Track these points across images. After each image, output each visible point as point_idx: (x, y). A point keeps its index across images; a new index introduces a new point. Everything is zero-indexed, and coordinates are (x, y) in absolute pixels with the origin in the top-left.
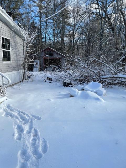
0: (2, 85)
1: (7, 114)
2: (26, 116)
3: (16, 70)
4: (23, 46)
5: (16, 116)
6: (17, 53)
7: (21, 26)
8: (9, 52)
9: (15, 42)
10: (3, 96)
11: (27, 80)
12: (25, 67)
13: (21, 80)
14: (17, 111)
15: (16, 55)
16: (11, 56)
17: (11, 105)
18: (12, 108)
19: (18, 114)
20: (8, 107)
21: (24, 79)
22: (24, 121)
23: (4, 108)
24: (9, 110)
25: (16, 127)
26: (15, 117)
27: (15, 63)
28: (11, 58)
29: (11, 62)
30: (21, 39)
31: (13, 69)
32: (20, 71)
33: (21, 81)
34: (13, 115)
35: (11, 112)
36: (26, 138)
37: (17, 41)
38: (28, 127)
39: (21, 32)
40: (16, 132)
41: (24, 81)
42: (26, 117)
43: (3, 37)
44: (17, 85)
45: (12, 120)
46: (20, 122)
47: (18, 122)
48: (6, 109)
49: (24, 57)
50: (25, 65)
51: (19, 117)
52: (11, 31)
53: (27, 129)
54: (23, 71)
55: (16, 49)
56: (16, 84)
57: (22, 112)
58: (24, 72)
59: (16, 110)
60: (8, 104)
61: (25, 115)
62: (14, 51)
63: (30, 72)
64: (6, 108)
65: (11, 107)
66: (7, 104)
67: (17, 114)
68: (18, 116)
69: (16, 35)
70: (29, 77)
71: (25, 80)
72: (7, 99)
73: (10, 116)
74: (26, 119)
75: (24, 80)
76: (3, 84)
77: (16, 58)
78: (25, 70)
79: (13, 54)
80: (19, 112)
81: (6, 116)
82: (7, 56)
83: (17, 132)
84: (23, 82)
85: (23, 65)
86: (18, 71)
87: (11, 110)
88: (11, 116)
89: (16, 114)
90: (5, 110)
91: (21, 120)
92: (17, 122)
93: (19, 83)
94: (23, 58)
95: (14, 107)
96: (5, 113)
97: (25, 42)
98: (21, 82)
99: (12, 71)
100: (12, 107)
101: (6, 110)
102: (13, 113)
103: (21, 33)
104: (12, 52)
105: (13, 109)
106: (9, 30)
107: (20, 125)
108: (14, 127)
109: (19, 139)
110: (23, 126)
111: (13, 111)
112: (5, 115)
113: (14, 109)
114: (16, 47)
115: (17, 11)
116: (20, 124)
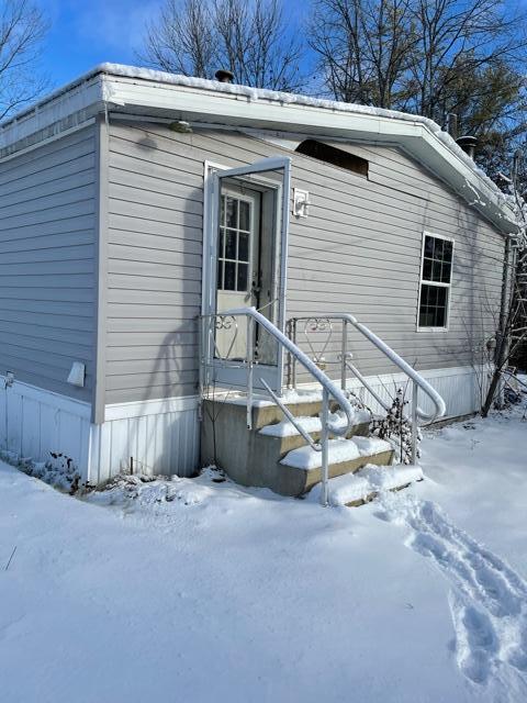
0: (411, 420)
1: (423, 544)
2: (507, 577)
3: (462, 365)
4: (505, 266)
5: (461, 563)
6: (477, 293)
7: (507, 183)
8: (444, 291)
9: (472, 250)
10: (408, 461)
11: (503, 412)
12: (502, 353)
13: (478, 409)
14: (465, 540)
15: (472, 303)
16: (450, 305)
17: (439, 509)
18: (443, 521)
19: (468, 557)
20: (427, 511)
21: (492, 405)
22: (495, 601)
23: (409, 515)
24: (429, 527)
25: (462, 614)
26: (454, 567)
27: (464, 335)
28: (450, 313)
29: (446, 330)
30: (498, 237)
31: (450, 356)
32: (476, 367)
33: (475, 413)
34: (445, 554)
35: (437, 537)
36: (509, 685)
37: (480, 244)
38: (519, 637)
39: (506, 209)
40: (462, 636)
41: (488, 414)
42: (508, 585)
43: (429, 234)
44: (461, 424)
45: (444, 575)
46: (479, 596)
47: (471, 593)
48: (420, 522)
49: (502, 310)
50: (501, 344)
51: (473, 574)
52: (463, 210)
53: (514, 645)
54: (490, 368)
55: (470, 278)
56: (457, 419)
57: (485, 556)
58: (497, 376)
59: (459, 534)
60: (427, 503)
61: (502, 575)
62: (463, 284)
63: (519, 376)
64: (416, 515)
65: (438, 517)
66: (422, 501)
67: (464, 557)
68: (468, 563)
69: (482, 223)
70: (513, 399)
71: (497, 407)
72: (424, 477)
73: (433, 557)
74: (507, 592)
75: (491, 411)
76: (416, 415)
77: (467, 314)
78: (499, 363)
79: (457, 298)
80: (474, 549)
81: (419, 551)
82: (433, 308)
83: (466, 642)
84: (485, 416)
85: (494, 345)
86: (470, 370)
87: (438, 532)
88: (438, 555)
89: (460, 555)
90: (413, 523)
91: (481, 587)
92: (466, 593)
93: (466, 417)
94: (498, 315)
95: (450, 522)
96: (412, 537)
97: (518, 246)
98: (479, 417)
99: (447, 364)
100: (444, 518)
101: (417, 525)
102: (449, 547)
103: (503, 214)
104: (455, 289)
105: (447, 530)
106: (457, 206)
107: (478, 609)
108: (453, 613)
109: (479, 675)
110: (495, 622)
111: (446, 535)
112: (412, 544)
113: (451, 530)
114: (475, 271)
115: (486, 130)
116: (481, 608)
